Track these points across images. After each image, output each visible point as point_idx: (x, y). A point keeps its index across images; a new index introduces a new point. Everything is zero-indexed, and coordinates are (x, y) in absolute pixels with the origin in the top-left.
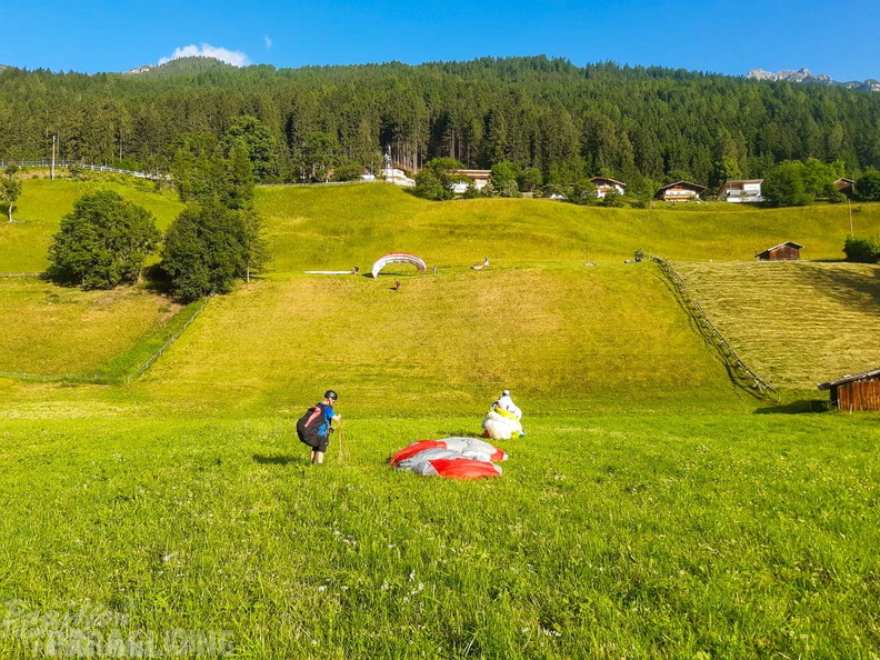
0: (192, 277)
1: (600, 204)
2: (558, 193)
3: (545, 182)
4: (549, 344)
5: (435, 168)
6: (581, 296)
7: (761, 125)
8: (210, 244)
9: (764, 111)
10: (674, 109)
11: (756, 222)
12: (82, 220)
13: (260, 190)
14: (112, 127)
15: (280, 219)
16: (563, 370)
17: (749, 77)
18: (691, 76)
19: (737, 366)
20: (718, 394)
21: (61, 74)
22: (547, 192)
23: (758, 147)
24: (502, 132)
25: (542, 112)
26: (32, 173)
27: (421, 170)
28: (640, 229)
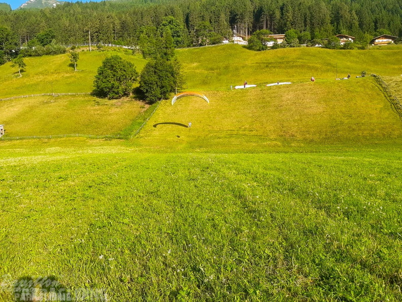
0: (153, 92)
1: (341, 48)
2: (319, 44)
3: (312, 39)
4: (319, 119)
5: (258, 35)
6: (334, 95)
8: (160, 77)
12: (106, 69)
13: (177, 51)
14: (111, 26)
15: (187, 64)
16: (326, 131)
21: (87, 3)
22: (313, 44)
24: (290, 15)
25: (310, 3)
26: (82, 49)
27: (250, 37)
28: (363, 60)
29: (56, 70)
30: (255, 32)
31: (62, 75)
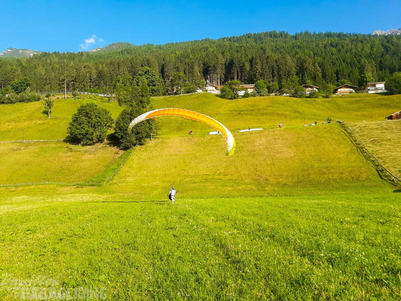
0: (128, 138)
1: (307, 97)
2: (287, 93)
3: (280, 88)
4: (290, 163)
5: (229, 85)
6: (303, 140)
7: (382, 56)
9: (383, 50)
10: (339, 51)
11: (384, 102)
12: (80, 116)
13: (153, 99)
14: (88, 75)
16: (298, 175)
17: (374, 34)
18: (346, 36)
19: (382, 171)
20: (374, 184)
21: (64, 54)
22: (281, 93)
23: (381, 66)
24: (259, 67)
25: (277, 57)
26: (57, 97)
27: (222, 86)
28: (328, 108)
29: (28, 117)
30: (227, 83)
31: (35, 122)
